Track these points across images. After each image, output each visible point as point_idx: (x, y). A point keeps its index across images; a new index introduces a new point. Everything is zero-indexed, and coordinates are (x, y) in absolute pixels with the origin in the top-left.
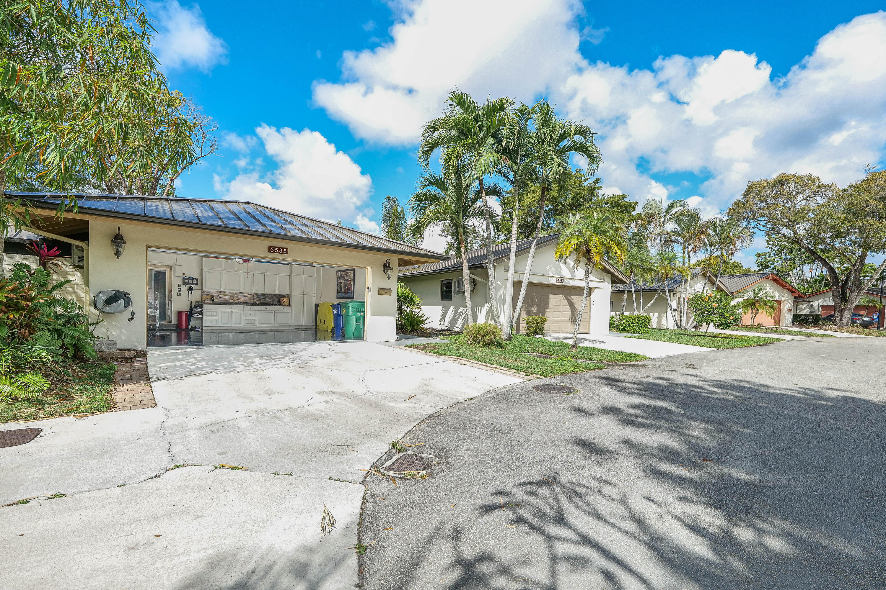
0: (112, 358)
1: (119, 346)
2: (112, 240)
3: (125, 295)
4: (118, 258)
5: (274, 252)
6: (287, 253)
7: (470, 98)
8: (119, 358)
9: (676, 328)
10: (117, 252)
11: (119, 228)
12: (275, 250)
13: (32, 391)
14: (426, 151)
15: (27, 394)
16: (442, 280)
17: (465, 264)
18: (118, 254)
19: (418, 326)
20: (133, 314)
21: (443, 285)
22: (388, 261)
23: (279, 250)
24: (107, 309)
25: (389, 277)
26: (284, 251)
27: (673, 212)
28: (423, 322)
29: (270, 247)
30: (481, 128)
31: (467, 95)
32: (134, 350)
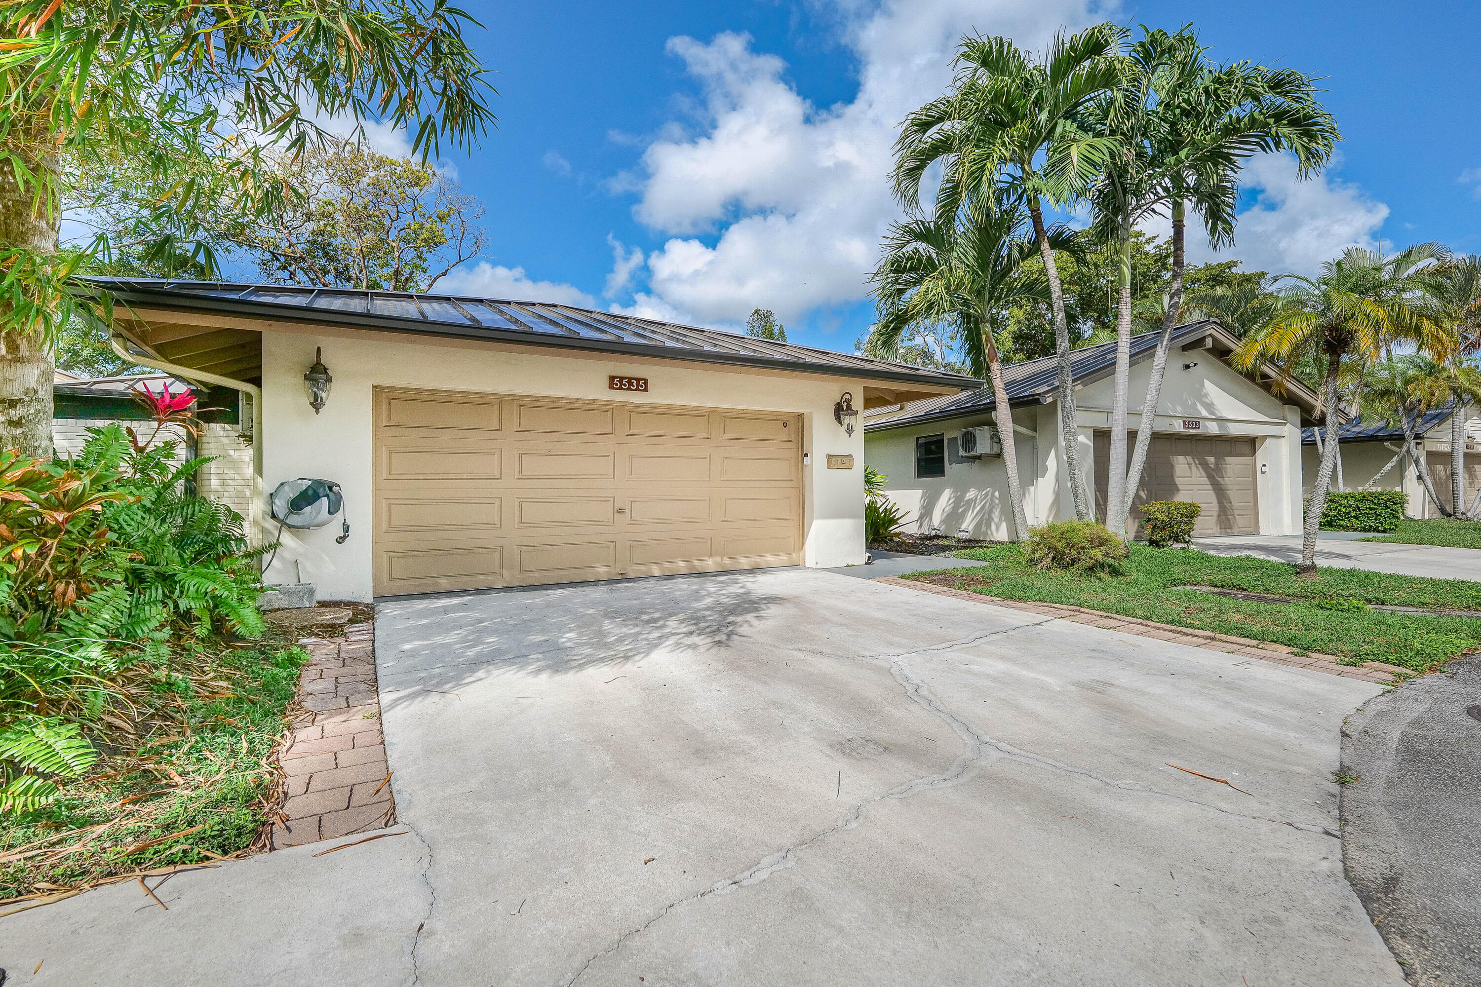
0: (302, 628)
1: (321, 596)
2: (305, 375)
3: (330, 488)
4: (317, 412)
5: (620, 388)
6: (646, 390)
7: (1010, 45)
8: (317, 626)
9: (1438, 515)
10: (316, 399)
11: (319, 349)
12: (621, 384)
13: (25, 792)
14: (911, 170)
15: (10, 802)
16: (918, 438)
17: (1002, 397)
18: (317, 404)
19: (886, 530)
20: (346, 528)
21: (919, 446)
22: (848, 396)
23: (630, 384)
24: (294, 520)
25: (850, 431)
26: (640, 384)
27: (1412, 270)
28: (893, 521)
29: (612, 378)
30: (1038, 103)
31: (1001, 40)
32: (348, 604)
